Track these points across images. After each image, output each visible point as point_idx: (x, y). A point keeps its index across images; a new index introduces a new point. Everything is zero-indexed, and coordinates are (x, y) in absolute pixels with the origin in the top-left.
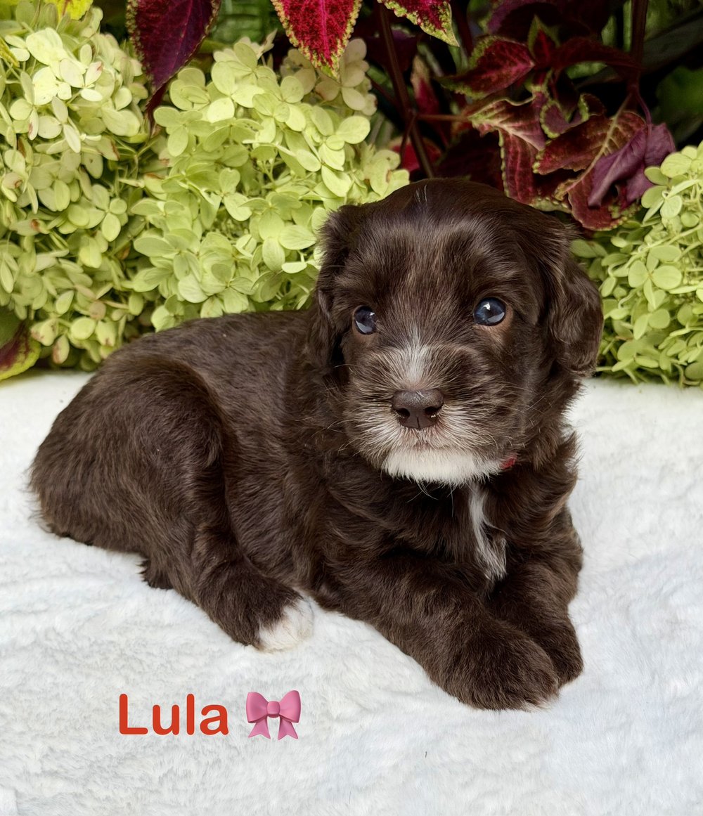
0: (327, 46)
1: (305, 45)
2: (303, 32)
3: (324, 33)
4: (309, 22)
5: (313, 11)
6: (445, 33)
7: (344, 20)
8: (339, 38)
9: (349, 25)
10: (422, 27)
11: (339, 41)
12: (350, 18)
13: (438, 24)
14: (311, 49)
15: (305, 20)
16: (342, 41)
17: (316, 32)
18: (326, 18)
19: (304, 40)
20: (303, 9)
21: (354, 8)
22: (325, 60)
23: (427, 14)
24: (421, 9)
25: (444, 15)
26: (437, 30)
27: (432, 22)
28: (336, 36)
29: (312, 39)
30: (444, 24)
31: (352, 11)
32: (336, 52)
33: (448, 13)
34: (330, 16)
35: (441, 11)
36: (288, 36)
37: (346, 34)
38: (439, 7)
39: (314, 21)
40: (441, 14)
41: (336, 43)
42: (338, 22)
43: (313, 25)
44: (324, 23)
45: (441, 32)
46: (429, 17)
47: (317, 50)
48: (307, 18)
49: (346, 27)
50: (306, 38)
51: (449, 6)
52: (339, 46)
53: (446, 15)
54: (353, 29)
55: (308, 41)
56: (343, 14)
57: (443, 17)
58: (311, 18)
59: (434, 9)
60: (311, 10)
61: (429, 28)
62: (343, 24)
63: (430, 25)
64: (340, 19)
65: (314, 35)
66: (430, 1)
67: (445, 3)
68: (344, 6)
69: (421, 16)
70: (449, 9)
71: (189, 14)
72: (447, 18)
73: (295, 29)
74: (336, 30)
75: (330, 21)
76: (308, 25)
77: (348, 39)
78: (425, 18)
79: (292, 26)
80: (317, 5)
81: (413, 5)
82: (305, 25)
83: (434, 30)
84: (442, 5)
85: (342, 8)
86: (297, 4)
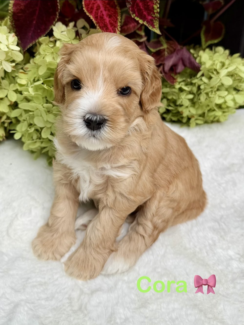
0: (112, 31)
2: (102, 27)
3: (109, 26)
4: (103, 23)
6: (156, 29)
7: (116, 20)
9: (118, 22)
10: (149, 28)
11: (116, 29)
12: (118, 19)
13: (153, 26)
15: (101, 22)
16: (118, 29)
17: (107, 26)
18: (108, 20)
19: (103, 30)
20: (99, 18)
21: (119, 15)
24: (147, 20)
26: (153, 28)
28: (114, 28)
29: (106, 29)
30: (155, 26)
31: (118, 16)
34: (110, 19)
35: (154, 21)
37: (118, 25)
38: (154, 20)
39: (104, 22)
40: (154, 22)
41: (116, 30)
42: (113, 21)
43: (104, 23)
44: (108, 22)
45: (155, 29)
46: (150, 23)
48: (101, 21)
49: (117, 23)
50: (104, 29)
52: (117, 31)
54: (120, 23)
55: (105, 30)
56: (115, 18)
57: (155, 24)
58: (103, 21)
59: (152, 20)
60: (102, 17)
61: (151, 28)
62: (116, 22)
63: (151, 26)
64: (114, 20)
65: (107, 28)
66: (150, 18)
67: (156, 18)
68: (114, 14)
69: (147, 23)
70: (157, 21)
71: (37, 14)
72: (157, 24)
73: (99, 26)
74: (114, 24)
75: (110, 21)
76: (103, 24)
77: (119, 27)
78: (149, 24)
79: (98, 25)
80: (103, 15)
81: (144, 18)
82: (102, 24)
83: (152, 28)
84: (155, 19)
85: (114, 15)
86: (96, 16)
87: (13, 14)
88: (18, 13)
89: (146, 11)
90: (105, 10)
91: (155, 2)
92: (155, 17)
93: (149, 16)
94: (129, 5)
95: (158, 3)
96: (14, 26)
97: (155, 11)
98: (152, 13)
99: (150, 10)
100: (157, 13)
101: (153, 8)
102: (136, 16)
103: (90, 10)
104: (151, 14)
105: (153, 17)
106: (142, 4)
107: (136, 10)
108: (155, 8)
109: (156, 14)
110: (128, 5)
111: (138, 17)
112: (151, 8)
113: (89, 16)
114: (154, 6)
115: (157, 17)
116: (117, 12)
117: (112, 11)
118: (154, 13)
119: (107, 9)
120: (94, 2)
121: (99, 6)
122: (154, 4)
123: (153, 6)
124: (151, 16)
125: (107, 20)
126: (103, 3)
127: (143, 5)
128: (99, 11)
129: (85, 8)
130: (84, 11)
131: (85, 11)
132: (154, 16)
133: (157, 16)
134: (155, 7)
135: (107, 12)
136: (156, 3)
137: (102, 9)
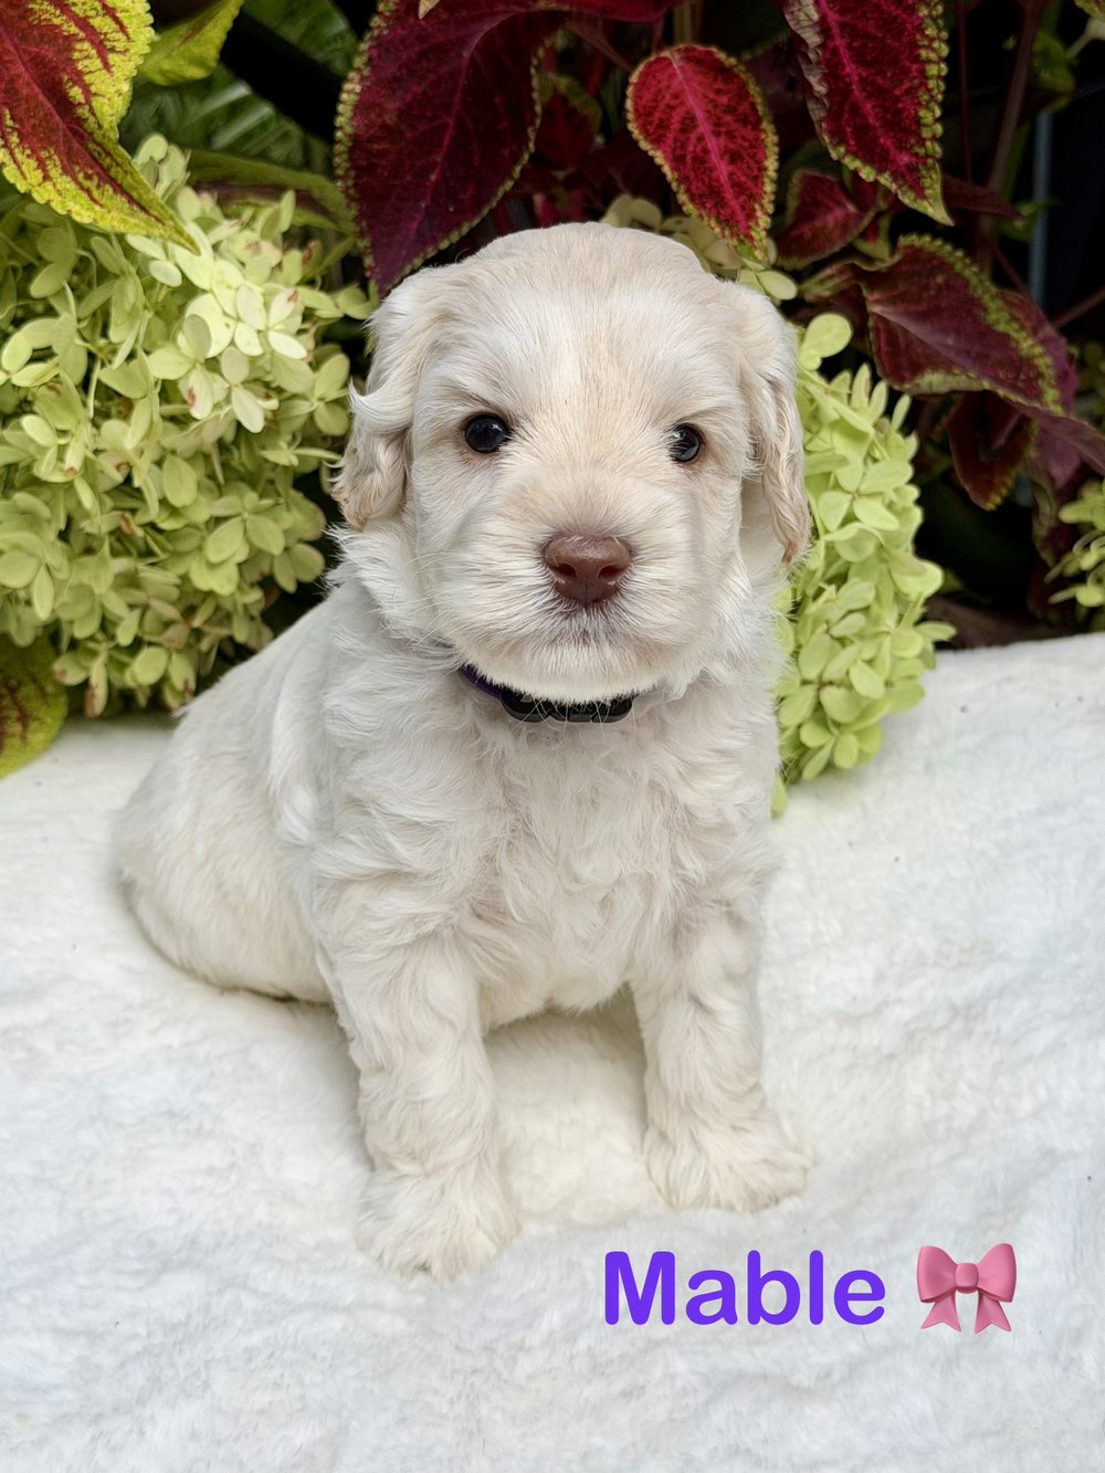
0: (741, 216)
1: (709, 216)
2: (701, 196)
3: (729, 194)
4: (703, 180)
5: (703, 162)
6: (931, 205)
7: (756, 172)
8: (755, 200)
9: (766, 180)
10: (900, 197)
11: (757, 207)
12: (766, 169)
13: (920, 193)
14: (719, 222)
15: (697, 177)
16: (762, 206)
17: (719, 193)
18: (725, 172)
19: (705, 208)
20: (689, 159)
21: (768, 154)
22: (742, 237)
23: (903, 176)
24: (893, 169)
25: (929, 180)
26: (918, 201)
27: (912, 187)
28: (749, 201)
29: (716, 205)
30: (928, 192)
31: (766, 158)
32: (757, 224)
33: (934, 176)
34: (731, 168)
35: (924, 172)
36: (680, 202)
37: (765, 193)
38: (921, 167)
39: (711, 179)
40: (924, 177)
41: (754, 210)
42: (748, 176)
43: (710, 184)
44: (724, 178)
45: (925, 203)
46: (906, 181)
47: (727, 221)
48: (699, 173)
49: (763, 183)
50: (708, 205)
51: (937, 166)
52: (759, 214)
53: (931, 177)
54: (774, 185)
55: (710, 209)
56: (755, 166)
57: (927, 182)
58: (704, 173)
59: (913, 169)
60: (701, 160)
61: (909, 198)
62: (758, 179)
63: (909, 193)
64: (749, 172)
65: (717, 200)
66: (906, 159)
67: (930, 161)
68: (750, 151)
69: (895, 180)
70: (936, 171)
71: (446, 143)
72: (933, 182)
73: (688, 191)
74: (748, 189)
75: (734, 177)
76: (704, 184)
77: (770, 202)
78: (901, 182)
79: (682, 187)
80: (706, 151)
81: (880, 161)
82: (700, 184)
83: (915, 200)
84: (925, 164)
85: (748, 155)
86: (678, 152)
87: (350, 144)
88: (370, 140)
89: (892, 134)
90: (717, 134)
91: (926, 97)
92: (927, 156)
93: (901, 152)
94: (816, 112)
95: (936, 101)
96: (352, 192)
97: (926, 133)
98: (913, 141)
99: (907, 129)
100: (934, 138)
101: (918, 121)
102: (848, 152)
103: (654, 133)
104: (908, 146)
105: (917, 155)
106: (873, 107)
107: (849, 130)
108: (923, 121)
109: (928, 144)
110: (813, 110)
111: (856, 155)
112: (908, 121)
113: (651, 153)
114: (922, 113)
115: (932, 157)
116: (763, 141)
117: (744, 138)
118: (922, 142)
119: (723, 129)
120: (673, 103)
121: (693, 119)
122: (919, 104)
123: (916, 112)
124: (909, 150)
125: (723, 169)
126: (710, 107)
127: (877, 110)
128: (693, 136)
129: (635, 125)
130: (630, 133)
131: (636, 134)
132: (922, 151)
133: (934, 152)
134: (926, 116)
135: (722, 140)
136: (928, 102)
137: (704, 127)
